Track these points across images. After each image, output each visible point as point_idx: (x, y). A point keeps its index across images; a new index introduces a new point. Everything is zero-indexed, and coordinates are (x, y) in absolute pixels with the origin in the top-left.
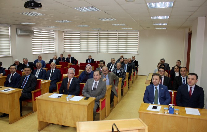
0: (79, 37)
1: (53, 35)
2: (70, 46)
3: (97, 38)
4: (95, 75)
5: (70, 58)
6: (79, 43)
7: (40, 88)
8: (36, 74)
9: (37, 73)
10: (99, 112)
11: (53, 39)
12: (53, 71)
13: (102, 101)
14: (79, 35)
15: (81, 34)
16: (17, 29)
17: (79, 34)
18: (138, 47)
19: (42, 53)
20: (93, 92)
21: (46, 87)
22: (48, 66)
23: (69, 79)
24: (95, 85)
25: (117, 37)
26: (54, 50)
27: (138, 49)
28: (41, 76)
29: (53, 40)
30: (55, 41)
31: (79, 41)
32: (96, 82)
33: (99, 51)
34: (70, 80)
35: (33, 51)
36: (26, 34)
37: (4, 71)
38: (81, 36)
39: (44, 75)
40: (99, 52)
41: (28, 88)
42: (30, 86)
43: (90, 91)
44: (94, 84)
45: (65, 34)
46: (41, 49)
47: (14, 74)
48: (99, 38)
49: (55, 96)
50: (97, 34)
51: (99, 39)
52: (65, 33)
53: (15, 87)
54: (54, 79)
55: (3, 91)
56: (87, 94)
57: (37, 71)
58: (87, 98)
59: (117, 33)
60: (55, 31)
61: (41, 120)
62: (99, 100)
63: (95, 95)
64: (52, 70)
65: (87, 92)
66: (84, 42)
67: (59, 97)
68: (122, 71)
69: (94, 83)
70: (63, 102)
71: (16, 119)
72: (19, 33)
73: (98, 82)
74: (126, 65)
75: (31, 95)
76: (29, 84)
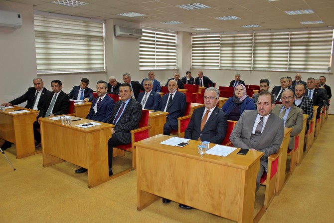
0: (218, 43)
1: (175, 40)
2: (202, 58)
3: (251, 43)
4: (259, 103)
5: (202, 78)
6: (218, 53)
7: (147, 125)
8: (142, 100)
9: (143, 98)
10: (264, 183)
11: (175, 46)
12: (173, 96)
13: (274, 159)
14: (219, 40)
15: (221, 37)
16: (115, 26)
17: (219, 37)
18: (331, 59)
19: (156, 68)
20: (255, 139)
21: (158, 125)
22: (165, 90)
23: (206, 109)
24: (260, 123)
25: (288, 42)
26: (175, 65)
27: (330, 63)
28: (150, 105)
29: (174, 48)
30: (178, 49)
31: (219, 50)
32: (262, 119)
33: (253, 68)
34: (208, 112)
35: (140, 64)
36: (129, 34)
37: (91, 94)
38: (221, 41)
39: (155, 104)
40: (254, 70)
41: (125, 123)
42: (129, 120)
43: (249, 137)
44: (258, 122)
45: (193, 38)
46: (154, 62)
47: (102, 98)
48: (255, 45)
49: (174, 141)
50: (251, 36)
51: (254, 47)
52: (195, 36)
53: (103, 120)
54: (174, 111)
55: (80, 126)
56: (241, 142)
57: (145, 96)
58: (243, 151)
59: (288, 35)
60: (177, 33)
61: (144, 189)
62: (267, 158)
63: (258, 146)
64: (170, 93)
65: (242, 137)
66: (227, 51)
67: (182, 144)
68: (306, 102)
69: (258, 120)
70: (191, 156)
71: (101, 180)
72: (119, 33)
73: (266, 118)
74: (310, 92)
75: (131, 137)
76: (126, 117)
